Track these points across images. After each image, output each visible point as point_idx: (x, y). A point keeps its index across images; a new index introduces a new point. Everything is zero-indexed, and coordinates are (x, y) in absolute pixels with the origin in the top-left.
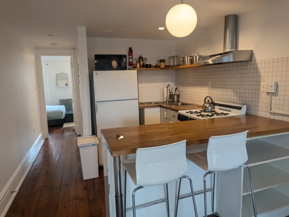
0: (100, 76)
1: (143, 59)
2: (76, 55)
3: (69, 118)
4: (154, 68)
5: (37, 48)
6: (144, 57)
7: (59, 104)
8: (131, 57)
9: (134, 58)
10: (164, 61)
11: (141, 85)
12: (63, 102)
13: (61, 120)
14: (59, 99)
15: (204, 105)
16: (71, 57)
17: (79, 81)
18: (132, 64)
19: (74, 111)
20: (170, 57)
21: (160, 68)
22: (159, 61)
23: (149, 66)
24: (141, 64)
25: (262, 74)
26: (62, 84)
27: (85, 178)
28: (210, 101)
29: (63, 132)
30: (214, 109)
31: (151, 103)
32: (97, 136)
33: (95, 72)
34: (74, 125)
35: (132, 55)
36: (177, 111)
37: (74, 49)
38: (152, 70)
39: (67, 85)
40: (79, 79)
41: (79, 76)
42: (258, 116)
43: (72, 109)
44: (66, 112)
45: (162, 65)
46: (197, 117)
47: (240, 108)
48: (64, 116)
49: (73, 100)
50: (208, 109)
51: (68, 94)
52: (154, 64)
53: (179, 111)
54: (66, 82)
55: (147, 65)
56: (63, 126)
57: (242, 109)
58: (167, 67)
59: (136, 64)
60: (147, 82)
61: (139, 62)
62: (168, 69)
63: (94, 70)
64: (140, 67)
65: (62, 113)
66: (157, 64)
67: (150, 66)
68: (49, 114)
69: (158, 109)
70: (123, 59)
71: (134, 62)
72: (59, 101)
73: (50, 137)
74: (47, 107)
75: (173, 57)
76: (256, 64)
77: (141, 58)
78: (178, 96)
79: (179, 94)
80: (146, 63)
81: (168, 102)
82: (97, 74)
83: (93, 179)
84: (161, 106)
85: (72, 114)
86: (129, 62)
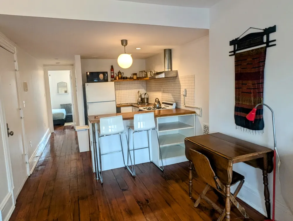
0: (90, 86)
1: (121, 73)
2: (74, 70)
3: (69, 119)
4: (129, 80)
5: (44, 65)
6: (122, 72)
7: (60, 108)
8: (112, 72)
9: (115, 72)
10: (136, 74)
11: (117, 92)
12: (63, 106)
13: (63, 120)
14: (60, 104)
15: (155, 103)
16: (70, 71)
17: (76, 90)
18: (114, 77)
19: (73, 113)
20: (140, 72)
21: (133, 79)
22: (133, 75)
23: (125, 78)
24: (120, 77)
25: (181, 84)
26: (62, 91)
27: (81, 151)
28: (158, 101)
29: (64, 129)
30: (161, 106)
31: (128, 104)
32: (88, 125)
33: (86, 84)
34: (73, 124)
35: (113, 71)
36: (138, 107)
37: (73, 65)
38: (128, 80)
39: (66, 92)
40: (76, 88)
41: (76, 86)
42: (180, 109)
43: (71, 112)
44: (66, 114)
45: (135, 77)
46: (144, 109)
47: (172, 105)
48: (64, 117)
49: (72, 104)
50: (156, 106)
51: (68, 99)
52: (129, 76)
53: (139, 108)
54: (66, 90)
55: (124, 77)
56: (64, 125)
57: (173, 105)
58: (138, 78)
59: (116, 77)
60: (125, 89)
61: (118, 76)
62: (139, 80)
63: (86, 83)
64: (119, 79)
65: (63, 114)
66: (131, 77)
67: (127, 78)
68: (54, 116)
69: (131, 108)
70: (105, 74)
71: (115, 76)
72: (60, 106)
73: (55, 132)
74: (53, 110)
75: (142, 71)
76: (179, 79)
77: (119, 73)
78: (148, 99)
79: (148, 97)
80: (124, 76)
81: (139, 103)
82: (88, 85)
83: (86, 152)
84: (132, 106)
85: (72, 115)
86: (112, 76)
